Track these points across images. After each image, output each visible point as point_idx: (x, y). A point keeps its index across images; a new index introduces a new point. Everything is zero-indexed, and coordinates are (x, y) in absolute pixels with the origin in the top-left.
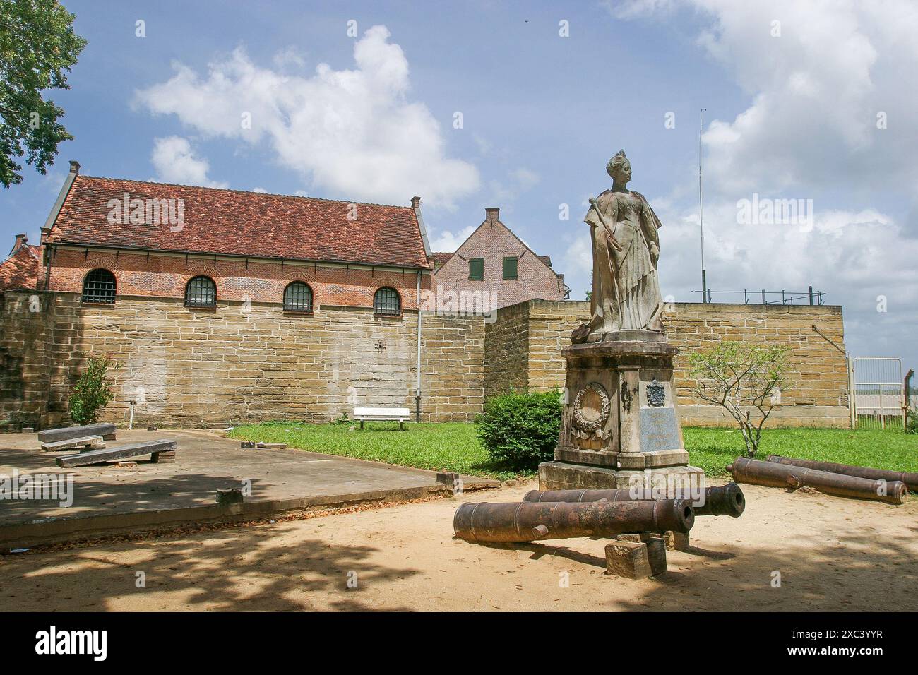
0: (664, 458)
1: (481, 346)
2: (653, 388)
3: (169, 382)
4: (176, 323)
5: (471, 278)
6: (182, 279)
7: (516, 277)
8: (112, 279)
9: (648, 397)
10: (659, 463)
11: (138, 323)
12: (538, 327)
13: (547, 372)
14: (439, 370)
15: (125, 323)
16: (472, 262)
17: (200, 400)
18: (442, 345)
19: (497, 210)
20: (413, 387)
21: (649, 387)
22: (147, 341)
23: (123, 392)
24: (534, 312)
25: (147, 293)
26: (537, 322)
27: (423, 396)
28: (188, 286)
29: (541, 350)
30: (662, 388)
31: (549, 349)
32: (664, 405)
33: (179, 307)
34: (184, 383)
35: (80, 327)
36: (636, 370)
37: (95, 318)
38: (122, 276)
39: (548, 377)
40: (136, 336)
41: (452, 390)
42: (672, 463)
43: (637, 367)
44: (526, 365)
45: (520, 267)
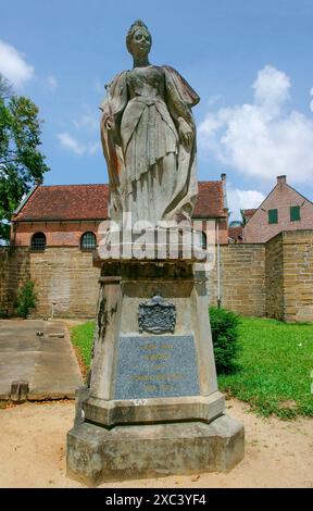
0: (162, 410)
1: (263, 265)
2: (152, 308)
3: (72, 292)
4: (75, 259)
5: (270, 223)
6: (78, 234)
7: (299, 219)
8: (44, 237)
9: (139, 319)
10: (149, 417)
11: (56, 260)
12: (290, 250)
13: (298, 283)
14: (234, 282)
15: (50, 261)
16: (270, 212)
17: (88, 303)
18: (234, 266)
19: (285, 177)
20: (216, 294)
21: (143, 306)
22: (61, 270)
23: (49, 298)
24: (286, 239)
25: (61, 244)
26: (287, 247)
27: (222, 300)
28: (82, 239)
29: (293, 266)
30: (172, 307)
31: (299, 266)
32: (172, 332)
33: (77, 251)
34: (80, 293)
35: (28, 263)
36: (118, 282)
37: (36, 258)
38: (48, 235)
39: (298, 286)
40: (55, 267)
41: (242, 296)
42: (176, 418)
43: (117, 278)
44: (282, 277)
45: (301, 212)
